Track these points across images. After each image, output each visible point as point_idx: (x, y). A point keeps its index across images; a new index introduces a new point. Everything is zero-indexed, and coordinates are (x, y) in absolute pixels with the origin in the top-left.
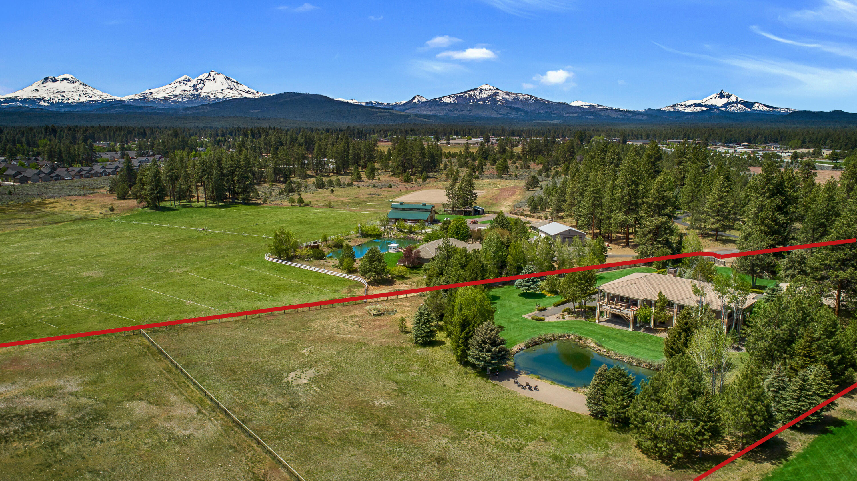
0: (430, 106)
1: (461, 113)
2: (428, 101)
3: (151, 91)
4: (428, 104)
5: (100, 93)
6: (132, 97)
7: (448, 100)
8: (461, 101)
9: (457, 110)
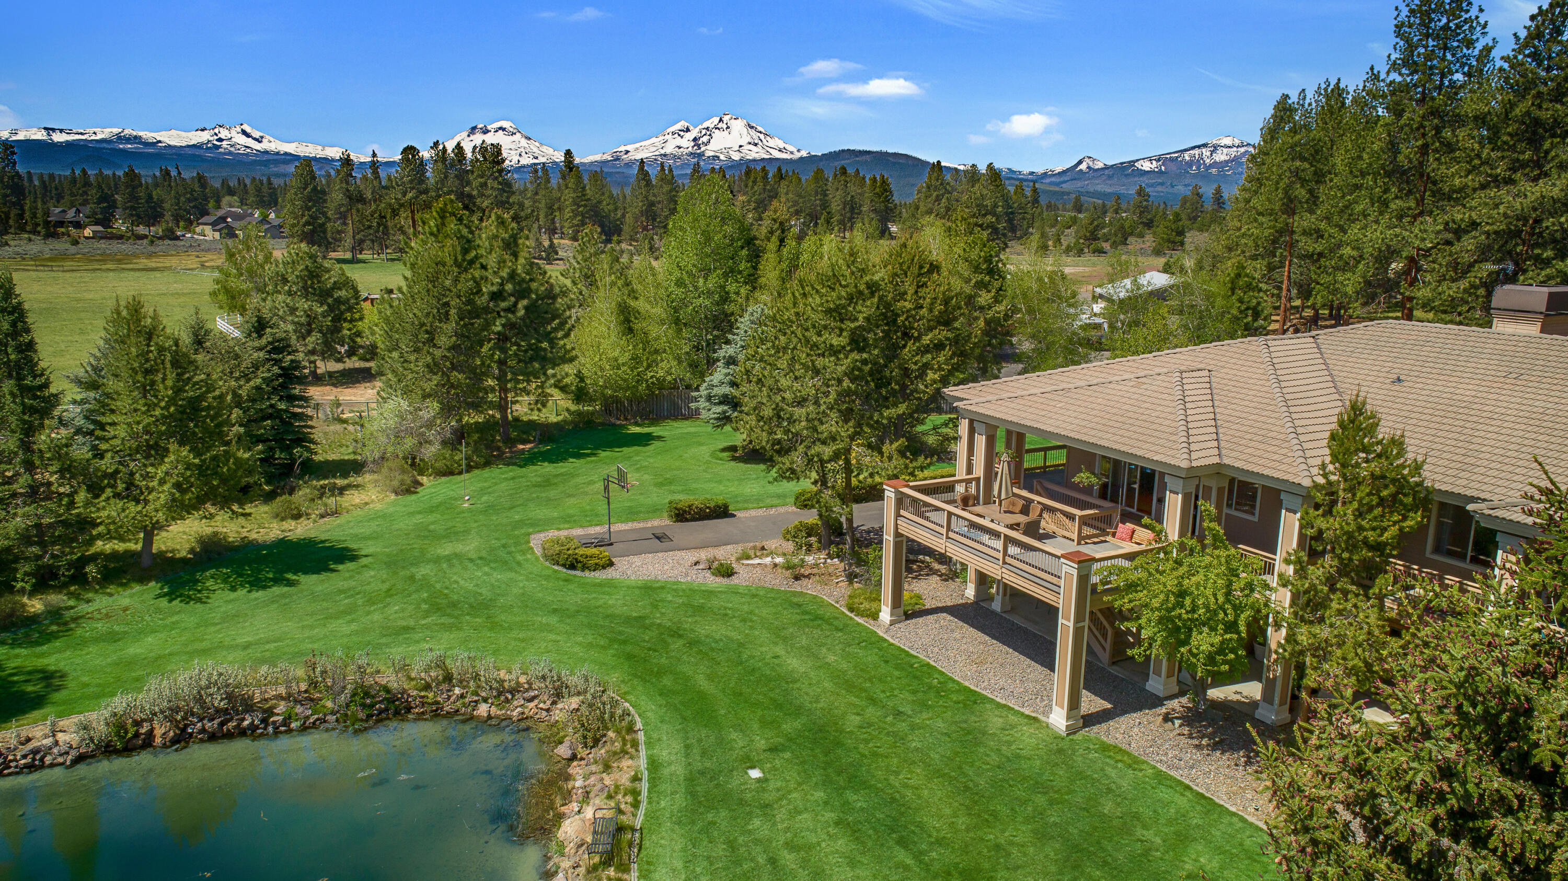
0: (1110, 177)
1: (1171, 190)
2: (1106, 167)
3: (628, 148)
4: (1106, 172)
5: (551, 151)
6: (598, 157)
7: (1147, 166)
8: (1173, 167)
9: (1162, 184)
